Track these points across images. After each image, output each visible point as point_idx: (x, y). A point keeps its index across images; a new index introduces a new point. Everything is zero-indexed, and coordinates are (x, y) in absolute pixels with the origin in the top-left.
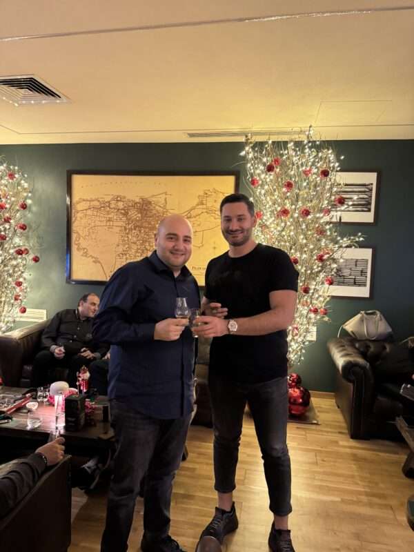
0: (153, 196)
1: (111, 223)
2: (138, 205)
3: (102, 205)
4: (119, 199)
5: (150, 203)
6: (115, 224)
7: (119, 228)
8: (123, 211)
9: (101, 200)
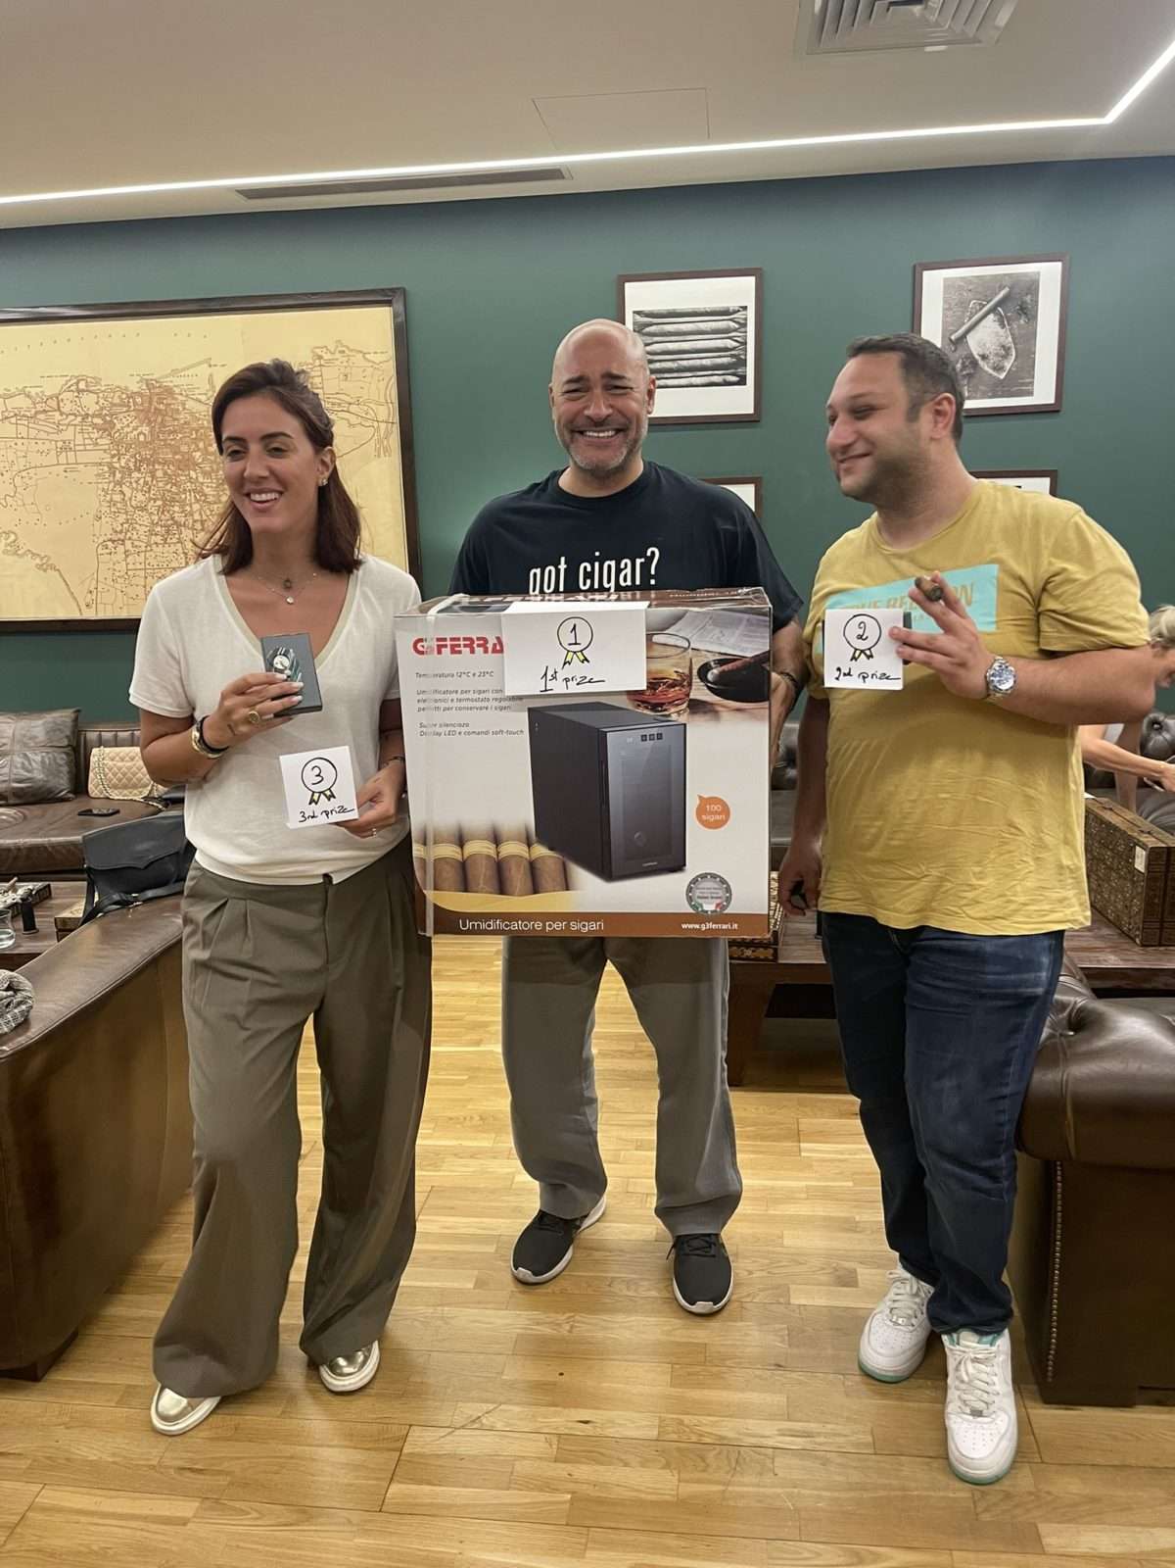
0: (175, 372)
1: (71, 454)
2: (139, 400)
3: (39, 408)
4: (82, 385)
5: (169, 391)
6: (82, 457)
7: (95, 470)
8: (96, 420)
9: (33, 392)
